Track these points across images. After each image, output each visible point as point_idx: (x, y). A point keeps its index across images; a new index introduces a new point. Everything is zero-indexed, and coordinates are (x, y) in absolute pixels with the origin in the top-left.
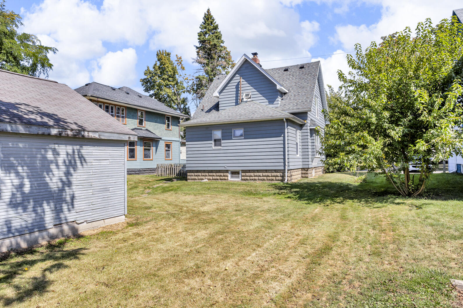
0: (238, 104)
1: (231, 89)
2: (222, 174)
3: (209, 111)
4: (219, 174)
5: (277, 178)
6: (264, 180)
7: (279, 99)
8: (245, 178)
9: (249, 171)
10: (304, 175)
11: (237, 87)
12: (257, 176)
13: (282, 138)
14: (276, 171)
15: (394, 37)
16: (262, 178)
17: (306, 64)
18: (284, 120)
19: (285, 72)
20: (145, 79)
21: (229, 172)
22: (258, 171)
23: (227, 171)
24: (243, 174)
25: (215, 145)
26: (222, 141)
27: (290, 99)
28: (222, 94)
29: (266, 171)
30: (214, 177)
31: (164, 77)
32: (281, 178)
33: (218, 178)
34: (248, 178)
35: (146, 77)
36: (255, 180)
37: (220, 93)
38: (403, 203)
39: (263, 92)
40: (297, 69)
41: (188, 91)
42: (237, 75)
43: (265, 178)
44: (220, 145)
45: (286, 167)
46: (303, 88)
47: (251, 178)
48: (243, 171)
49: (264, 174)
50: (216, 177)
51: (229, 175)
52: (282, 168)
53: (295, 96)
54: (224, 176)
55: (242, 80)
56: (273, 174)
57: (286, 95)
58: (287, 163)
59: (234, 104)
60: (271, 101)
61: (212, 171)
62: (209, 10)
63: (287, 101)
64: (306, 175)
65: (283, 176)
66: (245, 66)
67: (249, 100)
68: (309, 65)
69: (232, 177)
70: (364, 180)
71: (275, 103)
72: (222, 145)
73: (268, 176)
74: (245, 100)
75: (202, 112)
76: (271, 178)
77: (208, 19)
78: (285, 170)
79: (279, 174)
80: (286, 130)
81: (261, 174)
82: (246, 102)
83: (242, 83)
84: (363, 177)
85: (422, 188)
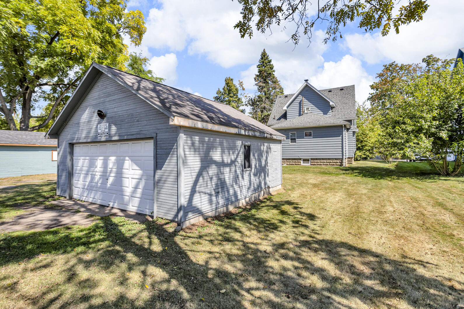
0: (301, 115)
1: (296, 104)
2: (297, 161)
3: (279, 119)
4: (295, 161)
5: (337, 164)
6: (327, 165)
7: (331, 111)
8: (314, 163)
9: (317, 159)
10: (349, 162)
11: (300, 103)
12: (322, 162)
13: (341, 138)
14: (336, 159)
15: (393, 65)
16: (326, 163)
17: (344, 87)
18: (343, 126)
19: (330, 93)
20: (216, 97)
21: (302, 160)
22: (323, 159)
23: (300, 159)
24: (312, 161)
25: (291, 142)
26: (297, 140)
27: (338, 111)
28: (289, 108)
29: (329, 159)
30: (290, 163)
31: (230, 95)
32: (340, 164)
33: (294, 163)
34: (316, 163)
35: (217, 95)
36: (321, 165)
37: (288, 107)
38: (449, 180)
39: (319, 107)
40: (339, 91)
41: (246, 105)
42: (300, 96)
43: (328, 164)
44: (295, 142)
45: (344, 157)
46: (346, 104)
47: (318, 163)
48: (312, 159)
49: (327, 161)
50: (292, 163)
51: (302, 162)
52: (341, 157)
53: (341, 109)
54: (298, 162)
55: (304, 99)
56: (334, 161)
57: (335, 109)
58: (344, 154)
59: (298, 115)
60: (325, 113)
61: (289, 159)
62: (264, 49)
63: (336, 112)
64: (351, 162)
65: (342, 163)
66: (307, 89)
67: (309, 112)
68: (347, 88)
69: (303, 163)
70: (397, 165)
71: (328, 114)
72: (297, 142)
73: (331, 162)
74: (306, 112)
75: (274, 120)
76: (332, 164)
77: (264, 56)
78: (343, 158)
79: (338, 161)
80: (344, 132)
81: (325, 161)
82: (307, 113)
83: (304, 101)
84: (396, 163)
85: (459, 170)
